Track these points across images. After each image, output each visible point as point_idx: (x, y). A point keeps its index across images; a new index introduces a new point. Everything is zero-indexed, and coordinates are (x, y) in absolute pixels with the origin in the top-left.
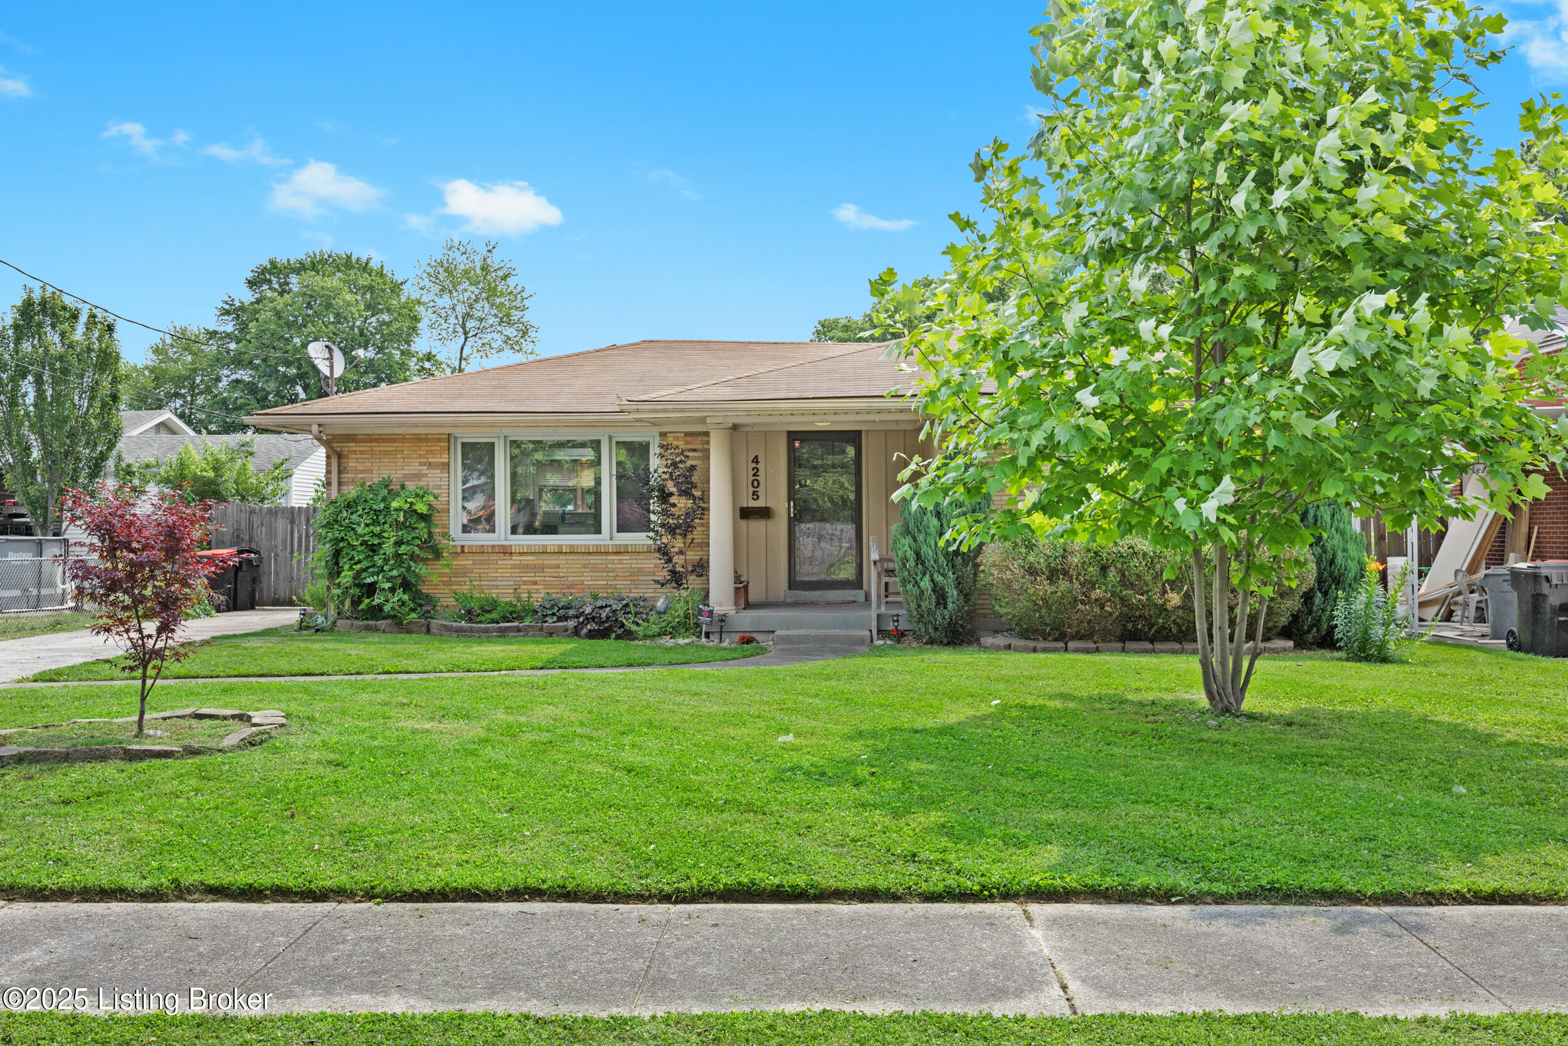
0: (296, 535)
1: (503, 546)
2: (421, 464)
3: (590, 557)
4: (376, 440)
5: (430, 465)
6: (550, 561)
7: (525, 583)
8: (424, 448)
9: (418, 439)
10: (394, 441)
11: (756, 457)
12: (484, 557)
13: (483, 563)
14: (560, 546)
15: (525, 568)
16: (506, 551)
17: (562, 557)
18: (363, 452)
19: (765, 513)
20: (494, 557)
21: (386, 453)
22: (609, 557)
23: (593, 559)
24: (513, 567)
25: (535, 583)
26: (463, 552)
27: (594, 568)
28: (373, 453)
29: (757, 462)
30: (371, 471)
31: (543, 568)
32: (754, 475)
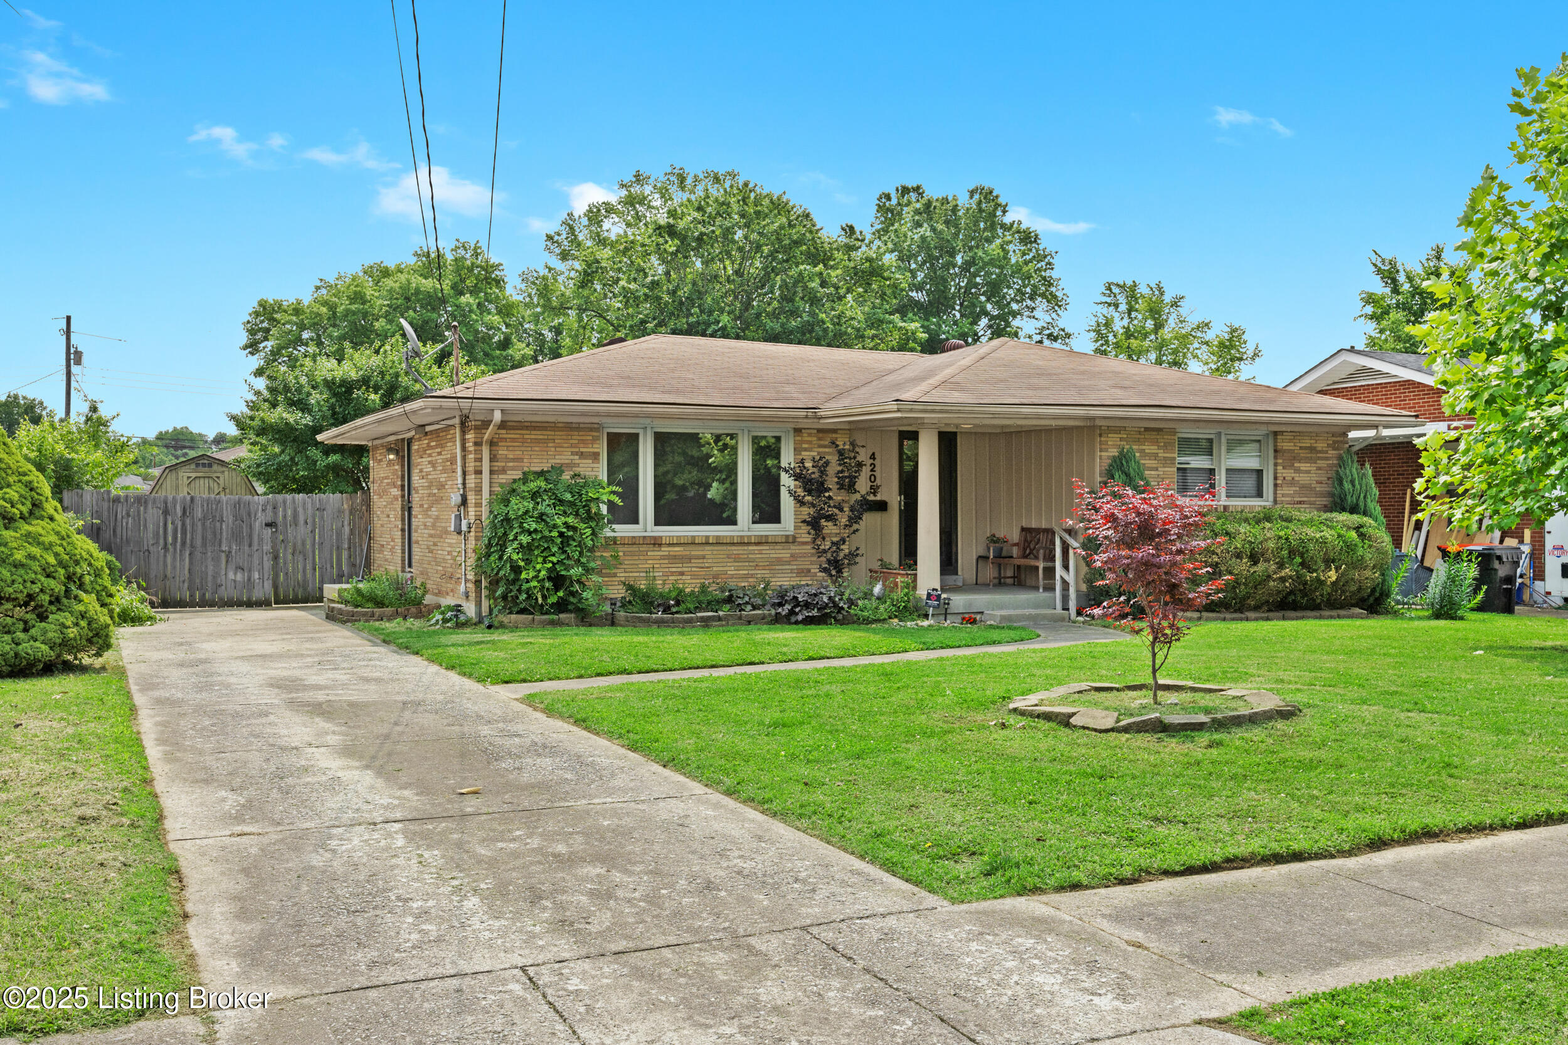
0: (170, 526)
1: (655, 538)
2: (573, 454)
3: (734, 548)
4: (527, 428)
5: (582, 455)
6: (696, 552)
7: (673, 573)
8: (576, 438)
9: (569, 428)
10: (545, 428)
11: (873, 454)
12: (634, 548)
13: (632, 554)
14: (707, 537)
15: (673, 558)
16: (656, 543)
17: (708, 548)
18: (513, 440)
19: (882, 506)
20: (644, 548)
21: (538, 441)
22: (750, 548)
23: (736, 550)
24: (663, 558)
25: (682, 574)
26: (615, 543)
27: (737, 559)
28: (524, 441)
29: (874, 459)
30: (521, 460)
31: (689, 559)
32: (872, 470)
